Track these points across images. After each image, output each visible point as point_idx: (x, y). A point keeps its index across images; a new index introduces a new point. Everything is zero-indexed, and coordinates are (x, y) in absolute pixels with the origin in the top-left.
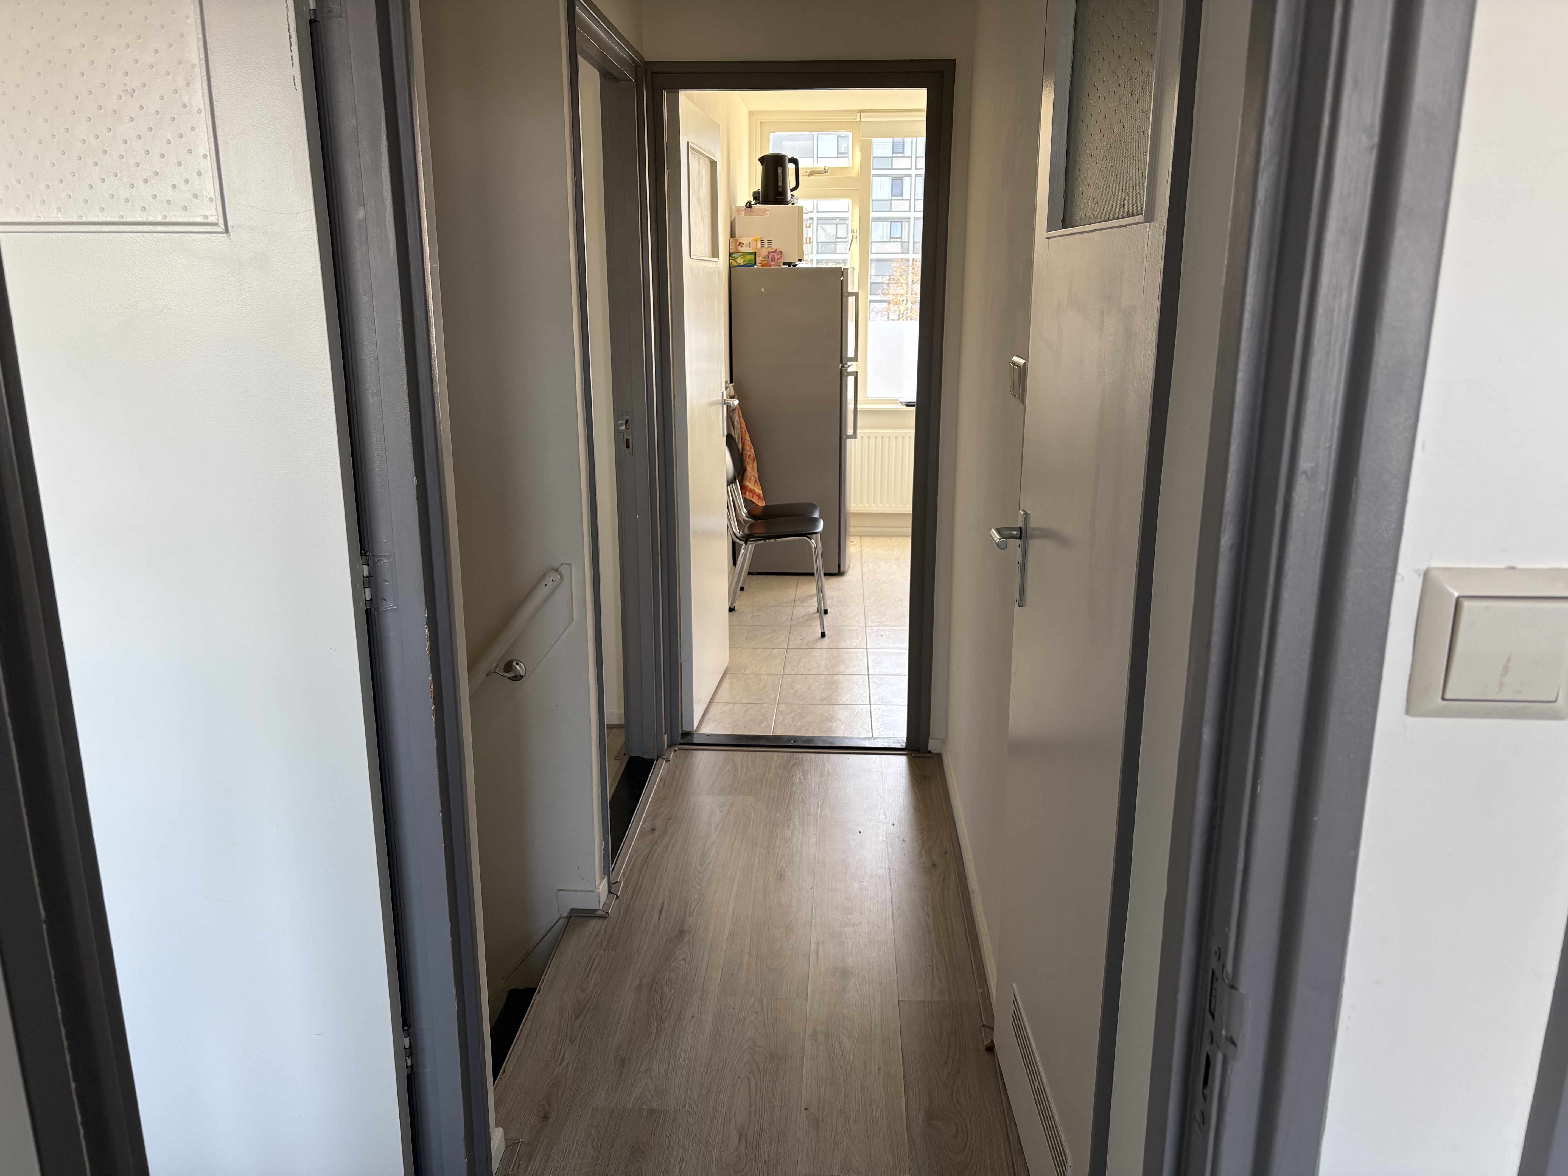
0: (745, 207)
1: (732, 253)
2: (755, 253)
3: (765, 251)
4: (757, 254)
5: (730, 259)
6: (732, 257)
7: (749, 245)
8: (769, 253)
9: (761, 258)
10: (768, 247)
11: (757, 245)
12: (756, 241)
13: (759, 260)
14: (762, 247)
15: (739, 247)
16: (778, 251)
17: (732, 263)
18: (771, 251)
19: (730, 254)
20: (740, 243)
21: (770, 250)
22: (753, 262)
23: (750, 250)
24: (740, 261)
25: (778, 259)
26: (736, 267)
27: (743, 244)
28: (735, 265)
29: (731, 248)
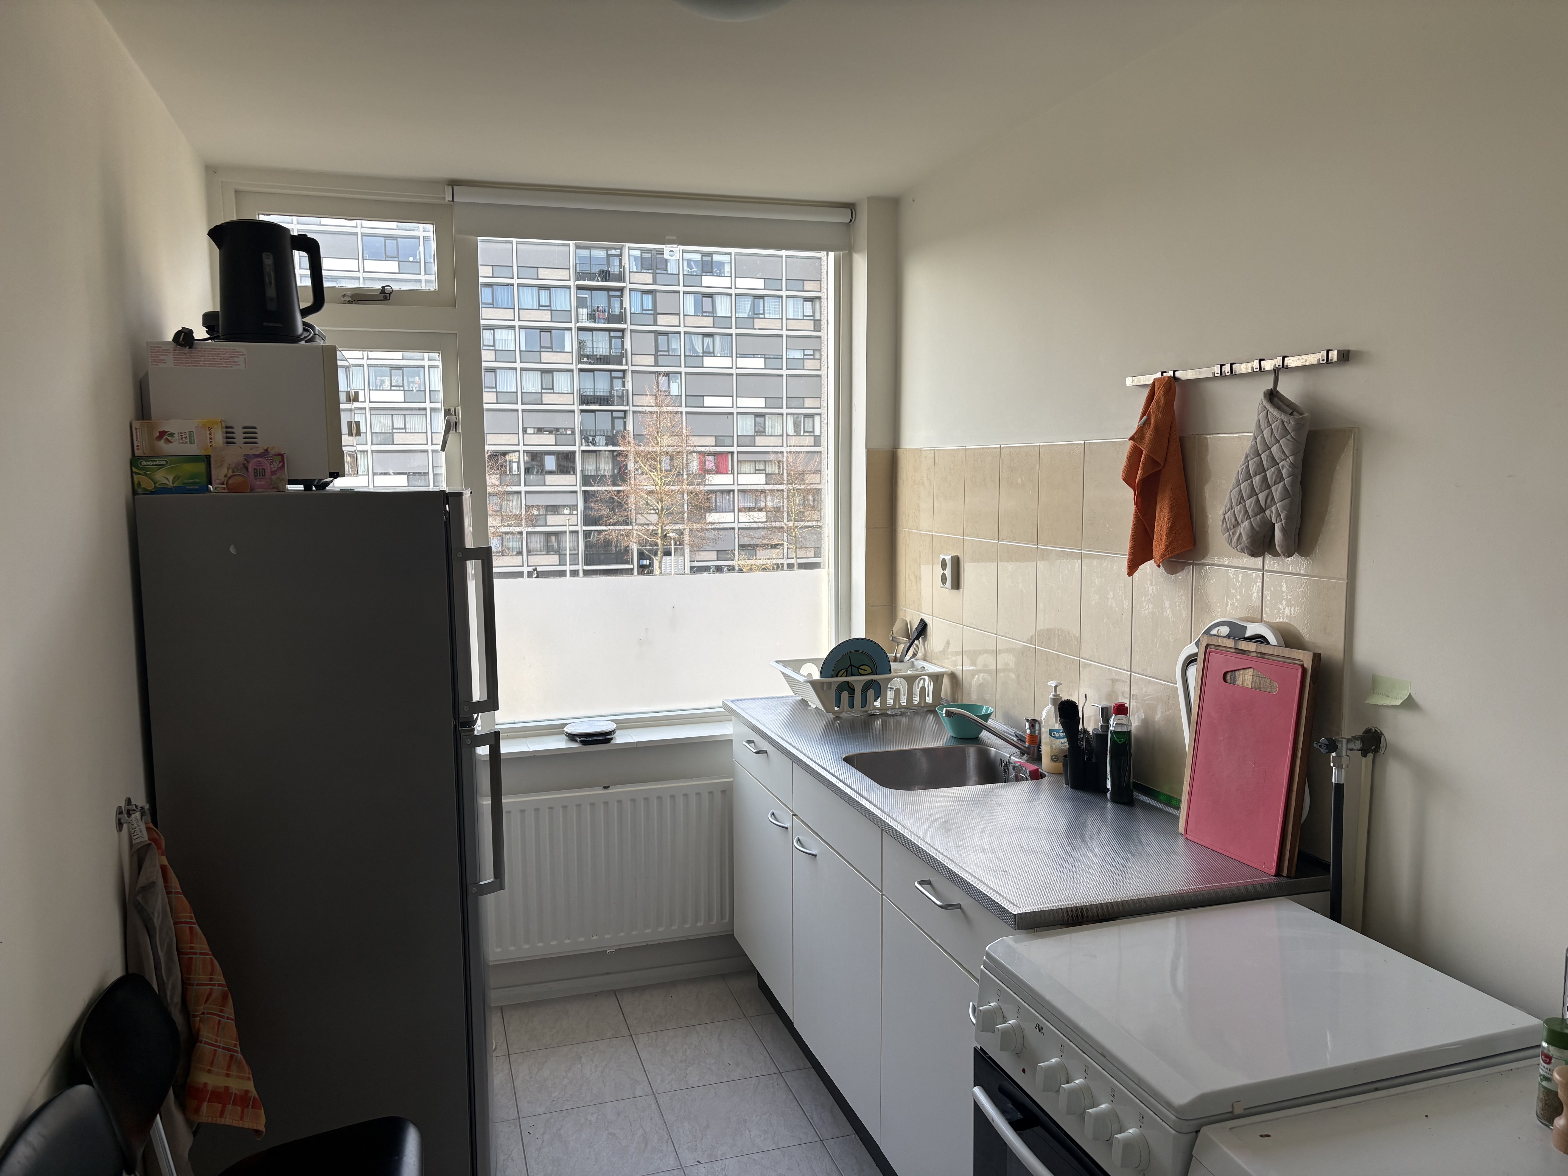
0: (174, 344)
1: (140, 458)
2: (208, 458)
3: (235, 454)
4: (212, 460)
5: (132, 472)
6: (137, 468)
7: (190, 438)
8: (247, 458)
9: (224, 471)
10: (245, 443)
11: (211, 440)
12: (210, 429)
13: (219, 473)
14: (228, 443)
15: (162, 442)
16: (272, 452)
17: (139, 483)
18: (251, 453)
19: (134, 461)
20: (162, 434)
21: (249, 450)
22: (204, 480)
23: (193, 450)
24: (164, 477)
25: (273, 473)
26: (152, 493)
27: (172, 435)
28: (151, 487)
29: (135, 444)
